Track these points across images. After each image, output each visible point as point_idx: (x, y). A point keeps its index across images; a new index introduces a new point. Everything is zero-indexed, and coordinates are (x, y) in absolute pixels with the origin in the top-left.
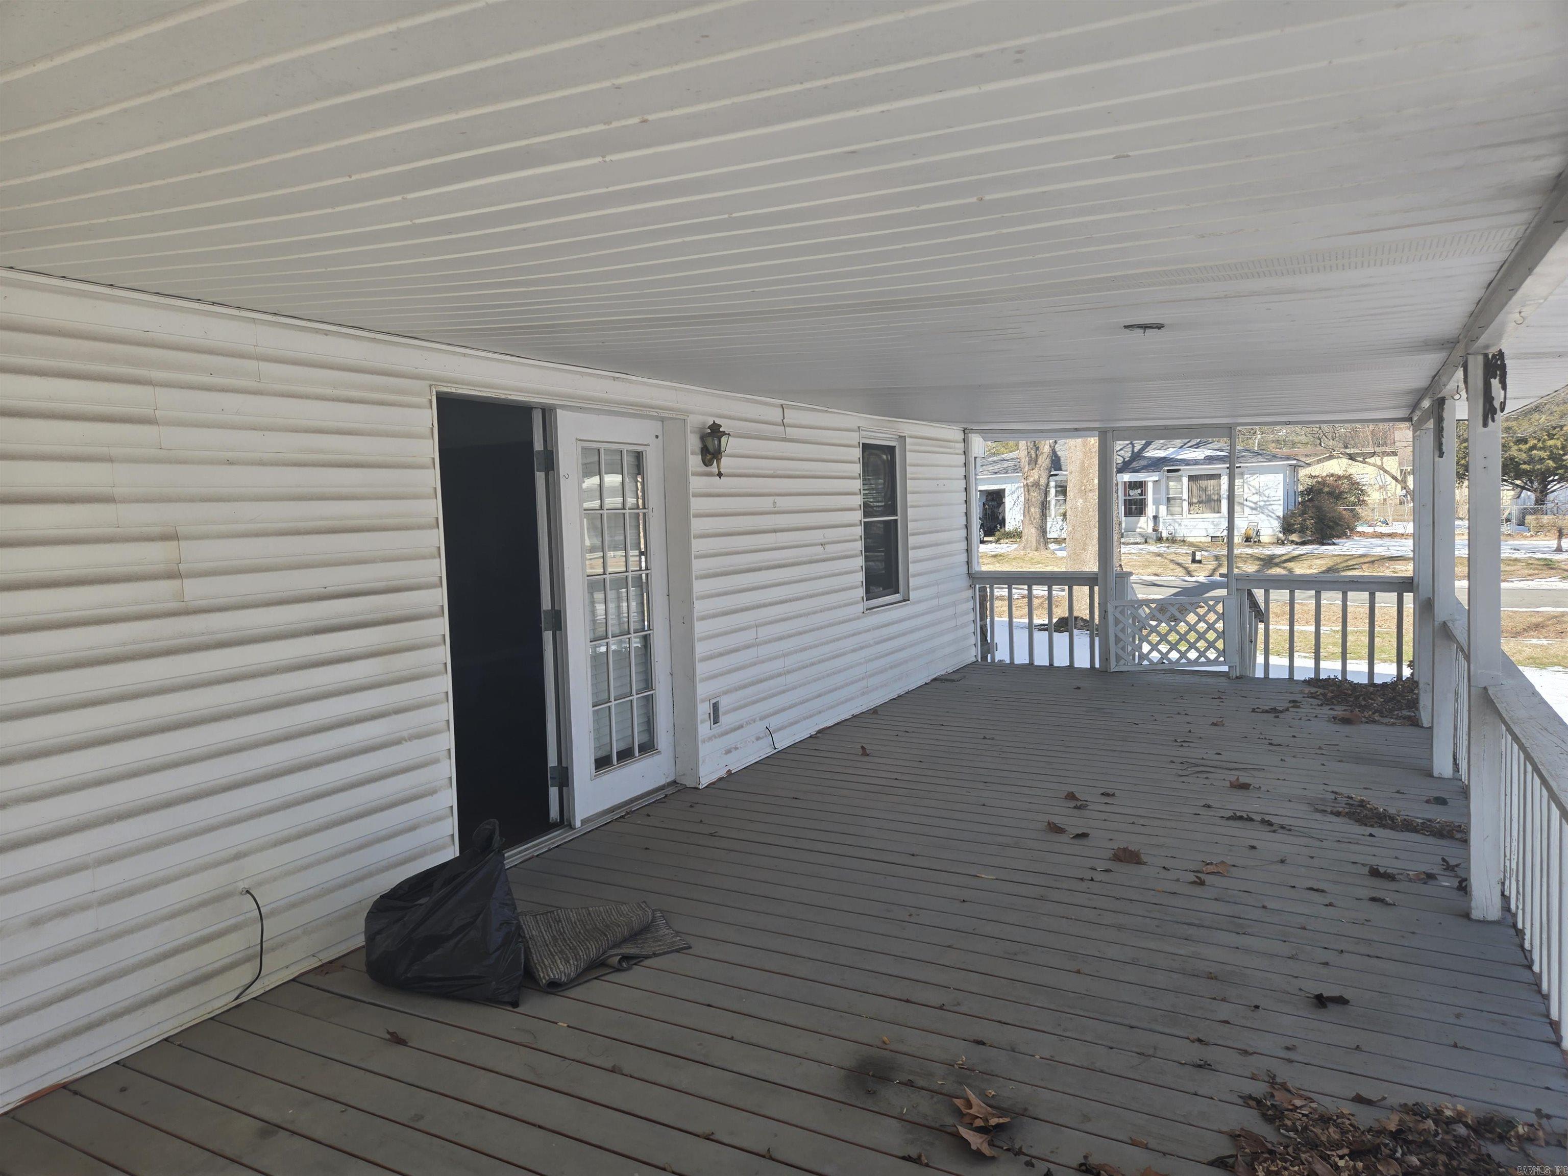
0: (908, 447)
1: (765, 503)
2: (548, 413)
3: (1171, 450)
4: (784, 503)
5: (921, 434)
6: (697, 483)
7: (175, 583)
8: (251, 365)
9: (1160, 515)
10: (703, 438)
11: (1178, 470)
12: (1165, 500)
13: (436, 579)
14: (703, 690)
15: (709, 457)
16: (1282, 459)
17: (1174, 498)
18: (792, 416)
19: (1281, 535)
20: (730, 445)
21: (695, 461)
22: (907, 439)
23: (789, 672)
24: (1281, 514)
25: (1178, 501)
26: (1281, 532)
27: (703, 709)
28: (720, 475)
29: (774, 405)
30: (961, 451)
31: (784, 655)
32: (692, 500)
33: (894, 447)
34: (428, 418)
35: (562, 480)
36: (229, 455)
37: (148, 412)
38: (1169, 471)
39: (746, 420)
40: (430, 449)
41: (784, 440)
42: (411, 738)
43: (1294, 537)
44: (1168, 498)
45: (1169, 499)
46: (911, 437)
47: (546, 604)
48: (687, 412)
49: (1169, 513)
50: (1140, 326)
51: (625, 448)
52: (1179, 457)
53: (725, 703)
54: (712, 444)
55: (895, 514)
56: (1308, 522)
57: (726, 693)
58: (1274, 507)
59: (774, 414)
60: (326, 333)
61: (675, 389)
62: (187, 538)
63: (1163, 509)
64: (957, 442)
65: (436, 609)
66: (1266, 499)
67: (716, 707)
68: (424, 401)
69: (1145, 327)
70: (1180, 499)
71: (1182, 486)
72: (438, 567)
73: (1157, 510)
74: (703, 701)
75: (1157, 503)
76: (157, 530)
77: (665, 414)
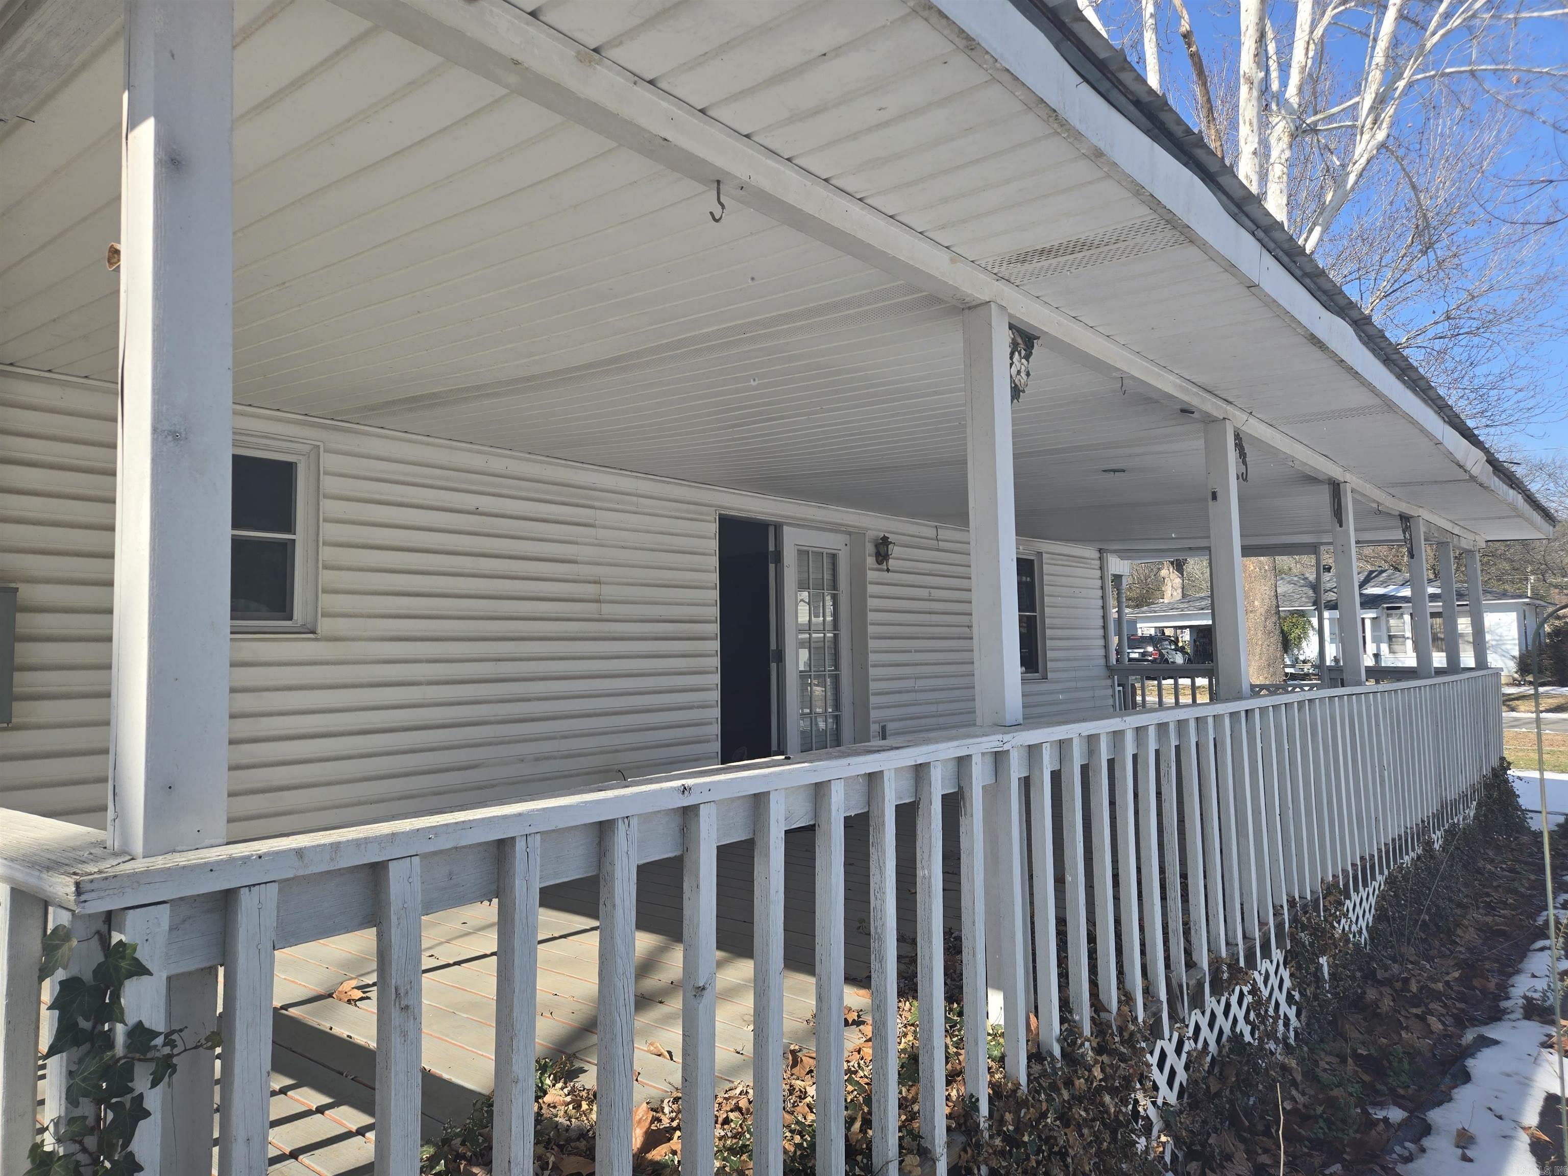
0: (1044, 561)
1: (924, 593)
2: (778, 527)
3: (1392, 587)
4: (936, 593)
5: (1057, 551)
6: (871, 575)
7: (598, 605)
8: (635, 499)
9: (1382, 653)
10: (877, 546)
11: (1399, 608)
12: (1386, 638)
13: (714, 618)
14: (874, 714)
15: (880, 558)
16: (1513, 597)
17: (1395, 636)
18: (943, 534)
19: (1516, 676)
20: (895, 551)
21: (871, 561)
22: (1044, 555)
23: (941, 716)
24: (1516, 653)
25: (1400, 640)
26: (1516, 672)
27: (874, 728)
28: (888, 570)
29: (930, 526)
30: (1098, 567)
31: (937, 703)
32: (869, 586)
33: (1032, 561)
34: (713, 528)
35: (785, 569)
36: (623, 544)
37: (592, 521)
38: (1388, 608)
39: (909, 535)
40: (713, 545)
41: (938, 550)
42: (698, 707)
43: (1530, 678)
44: (1390, 636)
45: (1390, 638)
46: (1046, 553)
47: (773, 646)
48: (867, 529)
49: (1391, 651)
50: (1111, 471)
51: (825, 551)
52: (1400, 594)
53: (891, 726)
54: (882, 550)
55: (1034, 610)
56: (1546, 662)
57: (892, 721)
58: (1508, 647)
59: (931, 533)
60: (668, 483)
61: (859, 514)
62: (605, 583)
63: (1384, 647)
64: (1093, 559)
65: (714, 635)
66: (1498, 638)
67: (884, 728)
68: (712, 519)
69: (1114, 471)
70: (1403, 636)
71: (1404, 623)
72: (715, 612)
73: (1378, 648)
74: (874, 722)
75: (1377, 640)
76: (592, 578)
77: (851, 529)
